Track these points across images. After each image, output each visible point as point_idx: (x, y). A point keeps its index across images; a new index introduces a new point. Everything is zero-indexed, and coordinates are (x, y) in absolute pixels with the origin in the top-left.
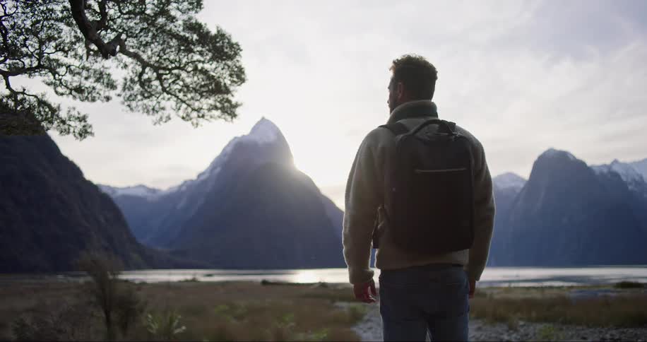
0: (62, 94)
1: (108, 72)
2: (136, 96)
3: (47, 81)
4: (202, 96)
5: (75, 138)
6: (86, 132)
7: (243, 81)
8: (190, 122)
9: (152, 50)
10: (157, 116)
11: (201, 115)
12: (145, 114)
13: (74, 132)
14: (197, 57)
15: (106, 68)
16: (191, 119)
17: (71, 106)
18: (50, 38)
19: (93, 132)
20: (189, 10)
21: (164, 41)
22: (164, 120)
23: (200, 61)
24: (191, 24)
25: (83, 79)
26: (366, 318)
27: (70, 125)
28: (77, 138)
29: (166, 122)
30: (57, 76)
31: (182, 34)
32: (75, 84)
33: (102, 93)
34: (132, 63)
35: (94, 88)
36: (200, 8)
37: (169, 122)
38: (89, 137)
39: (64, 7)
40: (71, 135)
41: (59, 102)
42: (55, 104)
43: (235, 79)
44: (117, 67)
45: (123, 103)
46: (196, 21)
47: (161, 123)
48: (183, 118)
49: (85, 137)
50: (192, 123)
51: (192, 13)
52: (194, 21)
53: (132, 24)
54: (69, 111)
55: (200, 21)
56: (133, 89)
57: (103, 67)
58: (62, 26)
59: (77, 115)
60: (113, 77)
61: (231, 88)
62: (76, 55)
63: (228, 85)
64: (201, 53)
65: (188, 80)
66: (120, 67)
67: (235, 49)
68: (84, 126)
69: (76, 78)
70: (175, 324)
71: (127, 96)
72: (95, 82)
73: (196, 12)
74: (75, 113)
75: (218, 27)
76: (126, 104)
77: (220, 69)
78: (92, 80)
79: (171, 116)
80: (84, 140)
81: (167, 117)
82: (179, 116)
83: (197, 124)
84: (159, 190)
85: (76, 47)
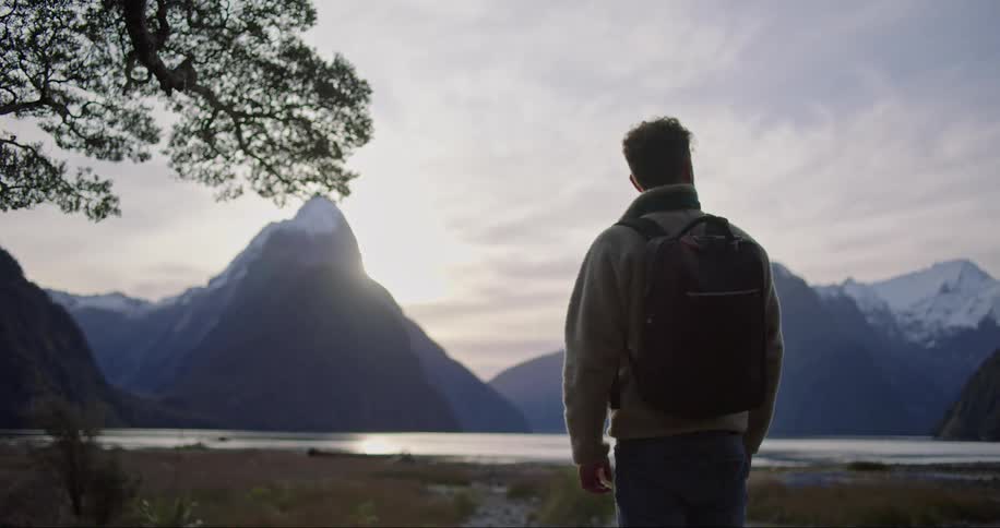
0: (70, 147)
1: (149, 114)
2: (190, 155)
3: (47, 124)
4: (294, 161)
5: (87, 218)
6: (107, 208)
7: (366, 139)
8: (271, 200)
9: (221, 85)
10: (221, 188)
11: (291, 188)
12: (203, 184)
13: (87, 207)
14: (293, 99)
15: (147, 109)
16: (273, 194)
17: (85, 166)
18: (59, 57)
19: (120, 207)
20: (292, 25)
21: (242, 72)
22: (232, 194)
23: (297, 106)
24: (293, 48)
25: (105, 123)
26: (480, 510)
27: (79, 196)
28: (91, 217)
29: (234, 197)
30: (68, 118)
31: (276, 61)
32: (90, 132)
33: (135, 147)
34: (188, 103)
35: (123, 140)
36: (311, 25)
37: (240, 198)
38: (111, 217)
39: (90, 10)
40: (81, 213)
41: (64, 159)
42: (56, 162)
43: (354, 137)
44: (166, 108)
45: (171, 166)
46: (301, 43)
47: (228, 198)
48: (261, 192)
49: (104, 217)
50: (275, 201)
51: (296, 32)
52: (296, 44)
53: (194, 43)
54: (80, 174)
55: (306, 43)
56: (186, 144)
57: (141, 106)
58: (80, 38)
59: (93, 181)
60: (156, 124)
61: (344, 150)
62: (98, 85)
63: (339, 145)
64: (300, 93)
65: (276, 135)
66: (171, 109)
67: (360, 91)
68: (105, 200)
69: (94, 122)
70: (187, 514)
71: (178, 154)
72: (124, 130)
73: (303, 30)
74: (89, 178)
75: (337, 55)
76: (175, 166)
77: (329, 119)
78: (119, 126)
79: (245, 190)
80: (103, 220)
81: (237, 190)
82: (254, 189)
83: (283, 203)
84: (146, 302)
85: (98, 73)
